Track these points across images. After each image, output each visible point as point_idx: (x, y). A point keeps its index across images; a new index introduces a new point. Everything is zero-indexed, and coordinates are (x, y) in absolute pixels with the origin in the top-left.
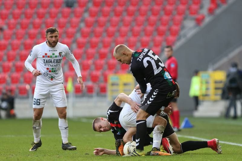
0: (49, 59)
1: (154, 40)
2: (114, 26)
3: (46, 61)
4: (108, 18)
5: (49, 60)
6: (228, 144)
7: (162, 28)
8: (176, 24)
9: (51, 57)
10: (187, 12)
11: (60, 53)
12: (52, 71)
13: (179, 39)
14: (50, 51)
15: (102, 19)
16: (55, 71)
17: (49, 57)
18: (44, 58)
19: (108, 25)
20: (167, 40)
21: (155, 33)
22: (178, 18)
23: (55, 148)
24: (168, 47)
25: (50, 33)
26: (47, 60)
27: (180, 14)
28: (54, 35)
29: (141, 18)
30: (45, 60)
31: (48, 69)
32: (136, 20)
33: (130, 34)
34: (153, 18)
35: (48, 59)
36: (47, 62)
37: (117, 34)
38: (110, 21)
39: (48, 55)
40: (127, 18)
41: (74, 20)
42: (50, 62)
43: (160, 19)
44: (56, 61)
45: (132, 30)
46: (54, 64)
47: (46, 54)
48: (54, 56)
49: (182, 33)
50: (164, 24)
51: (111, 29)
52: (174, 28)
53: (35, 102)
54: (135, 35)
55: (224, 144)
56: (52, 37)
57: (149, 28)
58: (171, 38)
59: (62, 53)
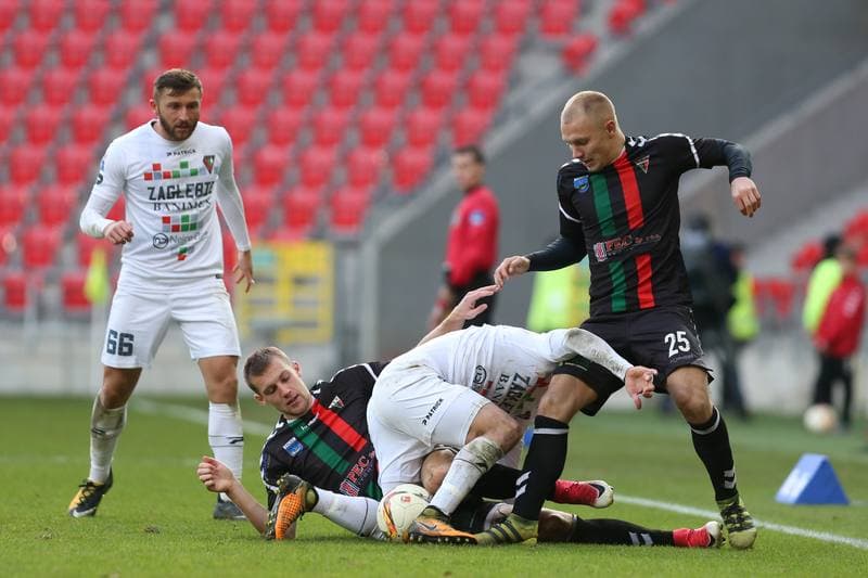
0: (168, 182)
1: (408, 123)
2: (265, 66)
3: (157, 192)
4: (242, 38)
5: (169, 188)
6: (668, 511)
7: (439, 79)
8: (494, 68)
9: (177, 176)
10: (534, 25)
11: (206, 159)
12: (185, 228)
13: (499, 122)
14: (170, 154)
15: (222, 39)
16: (194, 227)
17: (167, 176)
18: (150, 183)
19: (244, 61)
20: (455, 125)
21: (414, 99)
22: (498, 43)
23: (36, 504)
24: (462, 150)
25: (171, 91)
26: (161, 188)
27: (506, 30)
28: (185, 99)
29: (363, 42)
30: (153, 189)
31: (166, 220)
32: (344, 47)
33: (321, 98)
34: (407, 43)
35: (166, 183)
36: (161, 196)
37: (276, 98)
38: (252, 48)
39: (163, 170)
40: (315, 41)
41: (122, 39)
42: (173, 193)
43: (435, 49)
44: (197, 190)
45: (330, 84)
46: (190, 200)
47: (157, 167)
48: (187, 171)
49: (512, 99)
50: (448, 66)
51: (254, 77)
52: (485, 80)
53: (114, 343)
54: (342, 101)
55: (653, 509)
56: (176, 106)
57: (393, 79)
58: (470, 116)
59: (213, 157)
